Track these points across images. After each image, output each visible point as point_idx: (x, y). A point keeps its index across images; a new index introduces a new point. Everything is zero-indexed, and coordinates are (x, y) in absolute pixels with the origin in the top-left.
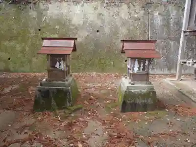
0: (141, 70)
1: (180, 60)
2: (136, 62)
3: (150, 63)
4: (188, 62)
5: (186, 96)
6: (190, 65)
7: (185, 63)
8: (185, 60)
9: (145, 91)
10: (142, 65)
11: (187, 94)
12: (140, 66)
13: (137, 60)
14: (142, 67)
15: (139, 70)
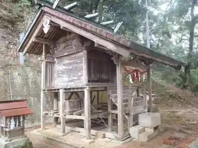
0: (17, 126)
1: (42, 113)
2: (12, 120)
3: (24, 118)
4: (49, 113)
5: (54, 140)
6: (51, 115)
7: (47, 114)
8: (47, 112)
9: (22, 144)
10: (17, 122)
11: (53, 138)
12: (16, 123)
13: (13, 118)
14: (18, 124)
15: (16, 126)
